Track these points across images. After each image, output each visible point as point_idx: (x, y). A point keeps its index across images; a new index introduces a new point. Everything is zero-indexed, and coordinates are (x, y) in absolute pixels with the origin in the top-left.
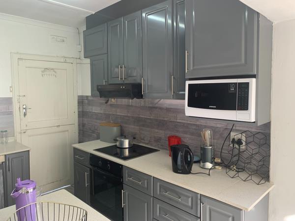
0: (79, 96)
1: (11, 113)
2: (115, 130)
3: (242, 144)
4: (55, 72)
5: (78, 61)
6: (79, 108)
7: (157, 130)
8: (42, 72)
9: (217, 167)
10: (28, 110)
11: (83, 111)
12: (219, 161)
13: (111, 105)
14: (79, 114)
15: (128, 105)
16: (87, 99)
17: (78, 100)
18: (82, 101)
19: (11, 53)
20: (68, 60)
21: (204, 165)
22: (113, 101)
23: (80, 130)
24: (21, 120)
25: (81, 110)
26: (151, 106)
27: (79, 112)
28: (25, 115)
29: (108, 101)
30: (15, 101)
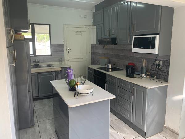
0: (92, 45)
1: (63, 51)
2: (106, 60)
3: (160, 66)
4: (81, 33)
5: (92, 27)
6: (91, 50)
7: (124, 61)
8: (76, 33)
9: (148, 76)
10: (70, 50)
11: (93, 52)
12: (150, 74)
13: (106, 49)
14: (91, 54)
15: (113, 49)
16: (95, 46)
17: (91, 46)
18: (93, 47)
19: (63, 25)
20: (87, 27)
21: (142, 75)
22: (106, 46)
23: (92, 61)
24: (67, 54)
25: (92, 51)
26: (122, 49)
27: (91, 52)
28: (69, 52)
29: (104, 47)
30: (65, 46)
